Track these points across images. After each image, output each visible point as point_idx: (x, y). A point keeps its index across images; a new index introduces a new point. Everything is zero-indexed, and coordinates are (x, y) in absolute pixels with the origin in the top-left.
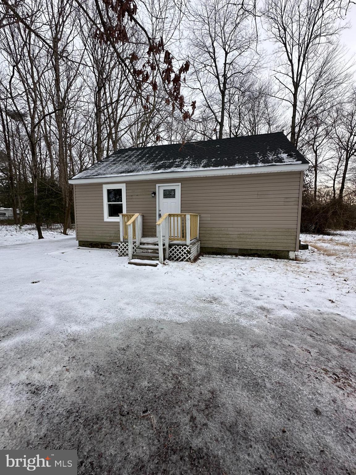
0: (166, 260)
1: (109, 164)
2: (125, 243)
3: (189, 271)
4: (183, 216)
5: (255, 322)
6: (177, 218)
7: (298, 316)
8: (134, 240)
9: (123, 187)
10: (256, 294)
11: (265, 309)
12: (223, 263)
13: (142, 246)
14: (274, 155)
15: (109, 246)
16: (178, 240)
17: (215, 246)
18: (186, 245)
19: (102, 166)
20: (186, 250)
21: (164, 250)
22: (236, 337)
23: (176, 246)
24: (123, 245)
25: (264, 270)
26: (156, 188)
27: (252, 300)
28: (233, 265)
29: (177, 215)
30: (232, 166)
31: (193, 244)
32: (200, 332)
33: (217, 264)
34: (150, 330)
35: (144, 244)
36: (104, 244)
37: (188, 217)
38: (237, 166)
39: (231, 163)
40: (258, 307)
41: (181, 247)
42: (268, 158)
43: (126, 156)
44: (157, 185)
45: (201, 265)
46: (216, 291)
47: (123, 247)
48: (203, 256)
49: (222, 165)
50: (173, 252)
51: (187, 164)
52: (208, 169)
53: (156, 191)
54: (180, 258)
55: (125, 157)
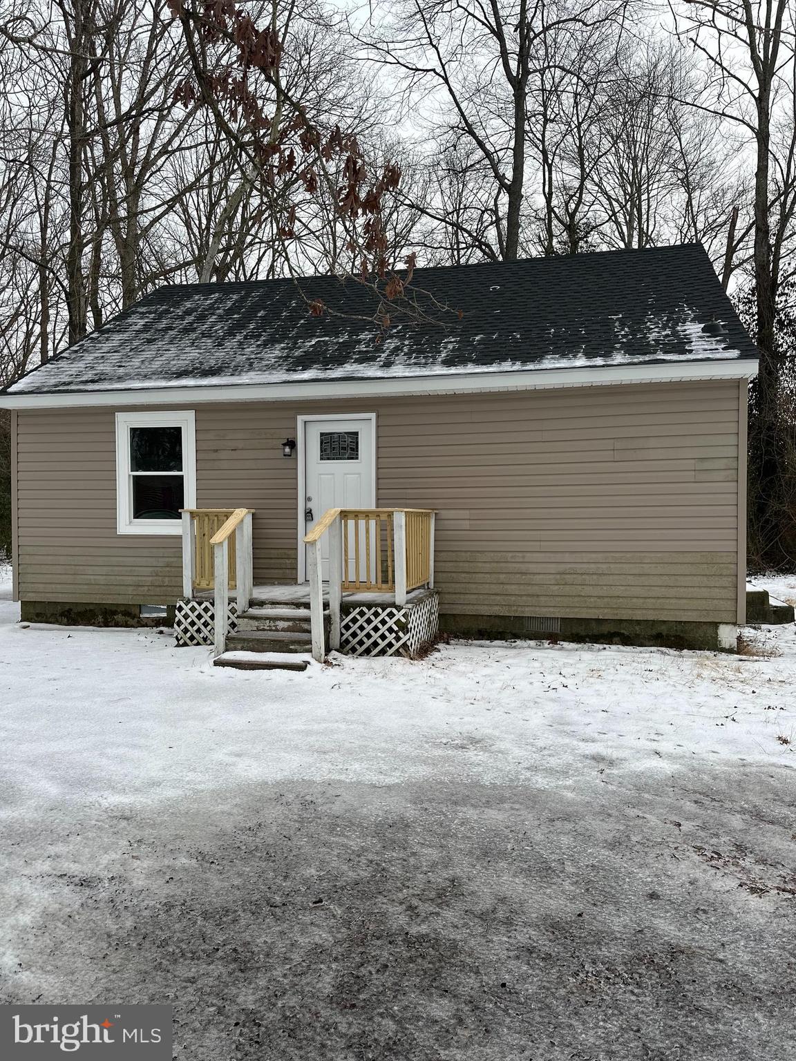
0: (333, 652)
1: (130, 341)
2: (200, 604)
3: (402, 680)
4: (384, 517)
5: (570, 782)
6: (367, 524)
7: (683, 769)
8: (233, 594)
9: (186, 423)
10: (590, 731)
11: (603, 759)
12: (509, 661)
13: (254, 611)
14: (664, 327)
15: (134, 617)
16: (369, 589)
17: (485, 610)
18: (393, 605)
19: (106, 346)
20: (395, 619)
21: (328, 620)
22: (517, 806)
23: (365, 609)
24: (193, 609)
25: (628, 677)
26: (295, 428)
27: (575, 743)
28: (536, 664)
29: (367, 515)
30: (532, 360)
31: (418, 602)
32: (430, 801)
33: (489, 662)
34: (308, 798)
35: (261, 604)
36: (114, 613)
37: (400, 519)
38: (548, 363)
39: (529, 353)
40: (586, 757)
41: (380, 610)
42: (645, 338)
43: (188, 312)
44: (301, 419)
45: (440, 664)
46: (480, 723)
47: (193, 617)
48: (448, 643)
49: (503, 359)
50: (355, 628)
51: (396, 350)
52: (460, 370)
53: (296, 438)
54: (375, 644)
55: (182, 318)
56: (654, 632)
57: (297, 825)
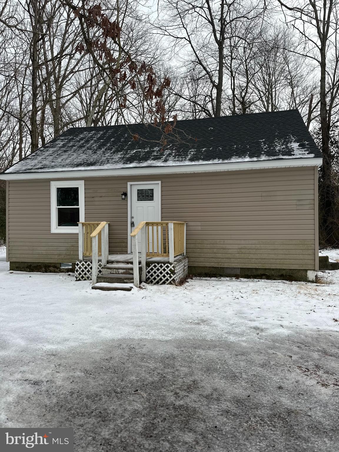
0: (143, 283)
1: (57, 151)
2: (86, 262)
3: (172, 295)
4: (164, 225)
5: (244, 339)
6: (157, 228)
7: (293, 333)
8: (100, 258)
9: (80, 185)
10: (253, 317)
11: (259, 328)
12: (218, 287)
13: (109, 265)
14: (282, 145)
15: (57, 268)
16: (158, 256)
17: (208, 265)
18: (169, 262)
19: (47, 153)
20: (169, 269)
21: (140, 269)
22: (221, 349)
23: (156, 264)
24: (83, 265)
25: (269, 293)
26: (127, 188)
27: (246, 321)
28: (230, 288)
29: (157, 224)
30: (227, 159)
31: (179, 261)
32: (184, 347)
33: (209, 287)
34: (132, 346)
35: (112, 262)
36: (49, 266)
37: (171, 226)
38: (233, 160)
39: (226, 156)
40: (251, 328)
41: (163, 265)
42: (274, 149)
43: (82, 139)
44: (129, 184)
45: (189, 288)
46: (206, 313)
47: (83, 268)
48: (192, 279)
49: (215, 158)
50: (152, 272)
51: (170, 155)
52: (196, 163)
53: (127, 192)
54: (161, 279)
55: (79, 142)
56: (280, 274)
57: (127, 358)
